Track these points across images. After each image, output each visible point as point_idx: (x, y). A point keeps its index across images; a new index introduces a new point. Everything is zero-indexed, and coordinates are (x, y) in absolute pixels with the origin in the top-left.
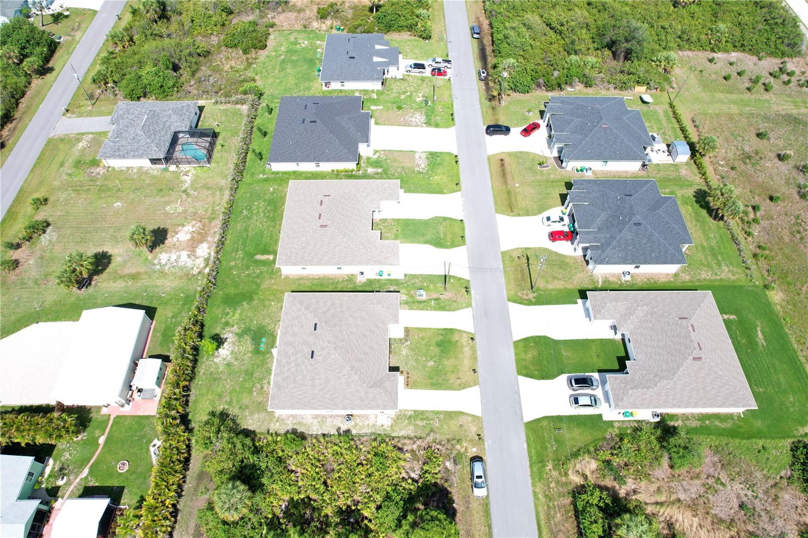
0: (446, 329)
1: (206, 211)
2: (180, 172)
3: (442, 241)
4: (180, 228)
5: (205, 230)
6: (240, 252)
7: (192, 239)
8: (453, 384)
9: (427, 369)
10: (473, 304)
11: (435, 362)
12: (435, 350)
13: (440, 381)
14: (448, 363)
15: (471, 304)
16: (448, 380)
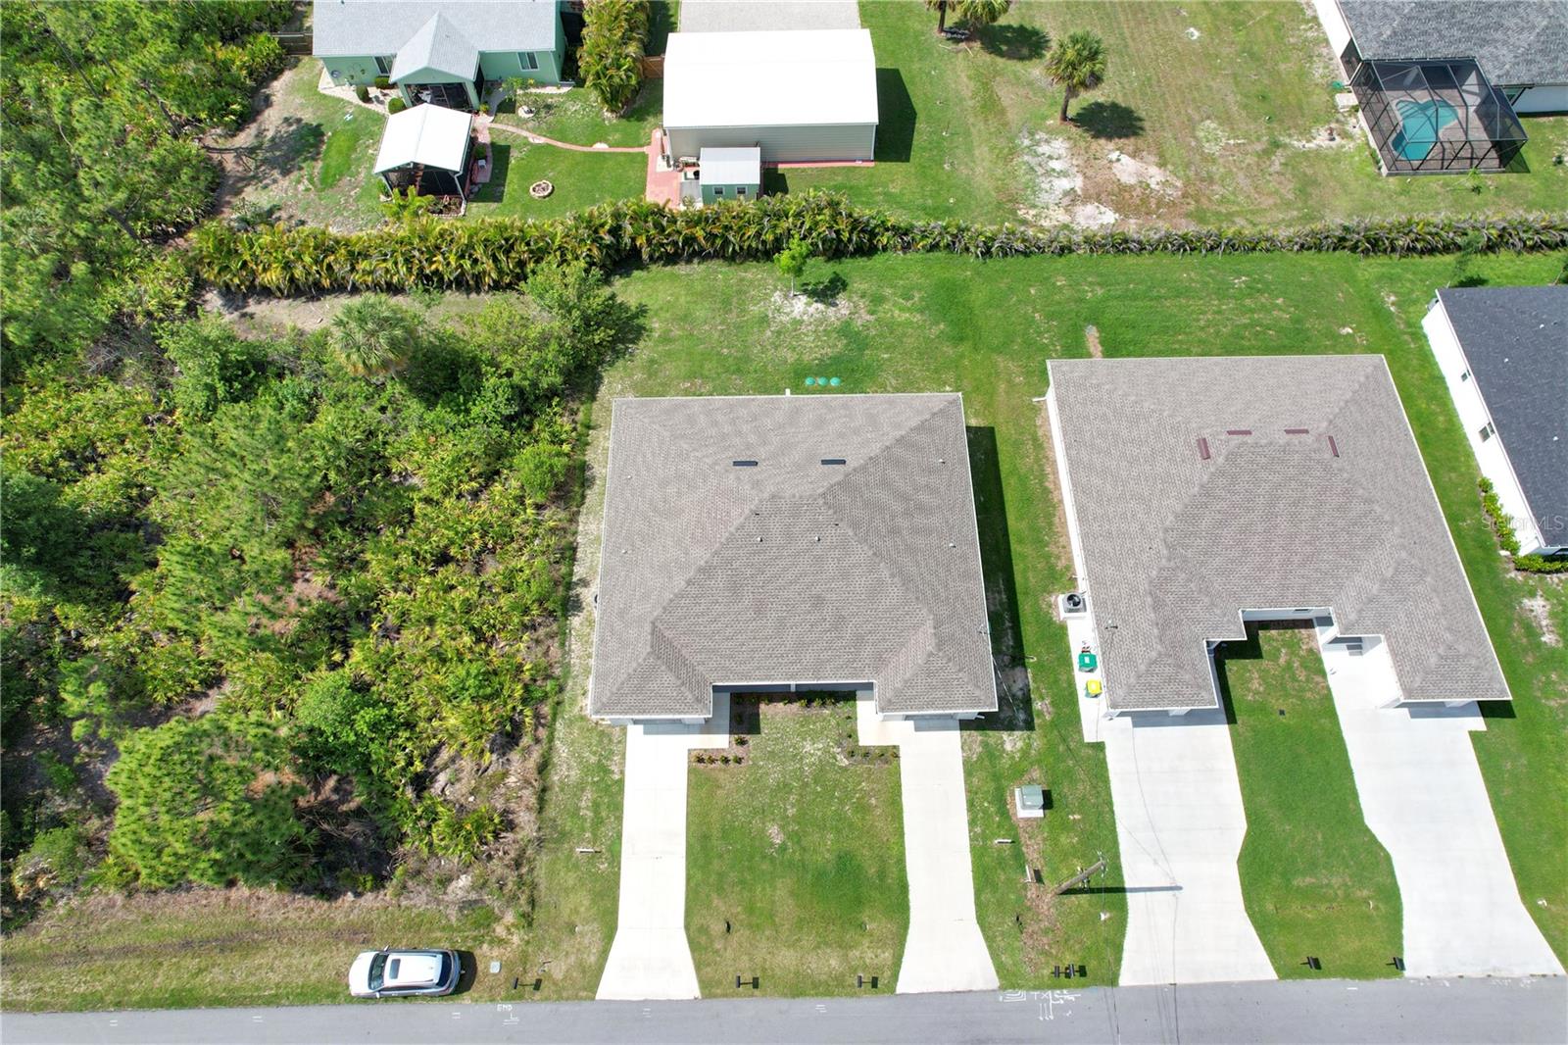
0: (904, 887)
1: (1223, 200)
2: (1338, 121)
3: (1276, 880)
4: (1153, 159)
5: (1158, 208)
6: (1100, 292)
7: (1124, 189)
8: (709, 907)
9: (756, 822)
10: (1019, 996)
11: (783, 848)
12: (825, 848)
13: (716, 865)
14: (781, 894)
15: (1014, 986)
16: (720, 890)
